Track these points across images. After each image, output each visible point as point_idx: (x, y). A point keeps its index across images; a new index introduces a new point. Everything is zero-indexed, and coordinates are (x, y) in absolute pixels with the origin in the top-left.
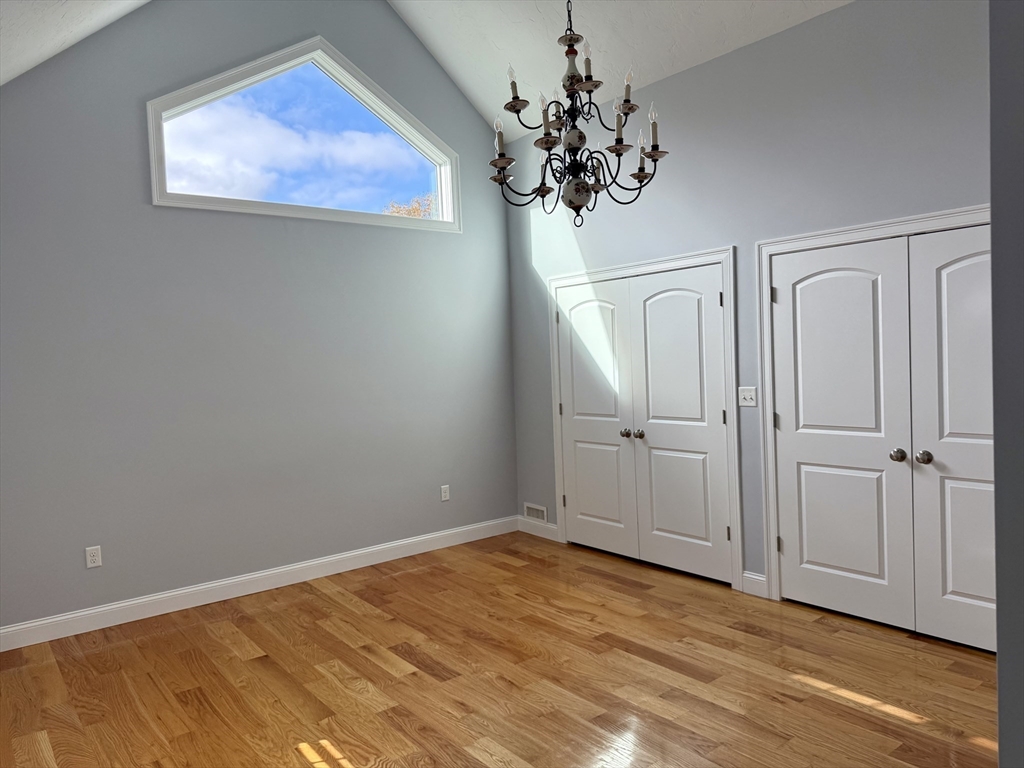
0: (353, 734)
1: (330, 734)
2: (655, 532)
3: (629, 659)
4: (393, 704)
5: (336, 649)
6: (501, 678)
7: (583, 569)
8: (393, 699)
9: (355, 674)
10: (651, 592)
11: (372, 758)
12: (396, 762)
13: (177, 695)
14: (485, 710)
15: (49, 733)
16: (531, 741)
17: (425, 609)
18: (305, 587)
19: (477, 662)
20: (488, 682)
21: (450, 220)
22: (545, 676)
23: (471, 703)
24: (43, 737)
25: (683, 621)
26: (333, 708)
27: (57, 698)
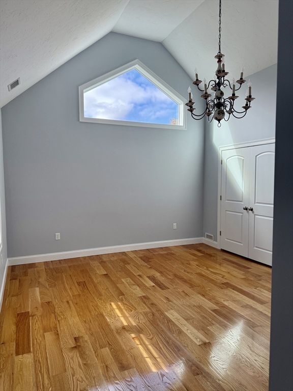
0: (129, 302)
1: (122, 301)
2: (255, 248)
3: (233, 292)
4: (144, 295)
5: (129, 274)
6: (183, 292)
7: (225, 259)
8: (144, 293)
9: (134, 283)
10: (249, 270)
11: (133, 311)
12: (141, 313)
13: (77, 283)
14: (175, 301)
15: (39, 288)
16: (188, 314)
17: (162, 266)
18: (124, 253)
19: (176, 285)
20: (178, 292)
21: (182, 125)
22: (200, 293)
23: (171, 298)
24: (37, 289)
25: (259, 282)
26: (124, 293)
27: (43, 279)
